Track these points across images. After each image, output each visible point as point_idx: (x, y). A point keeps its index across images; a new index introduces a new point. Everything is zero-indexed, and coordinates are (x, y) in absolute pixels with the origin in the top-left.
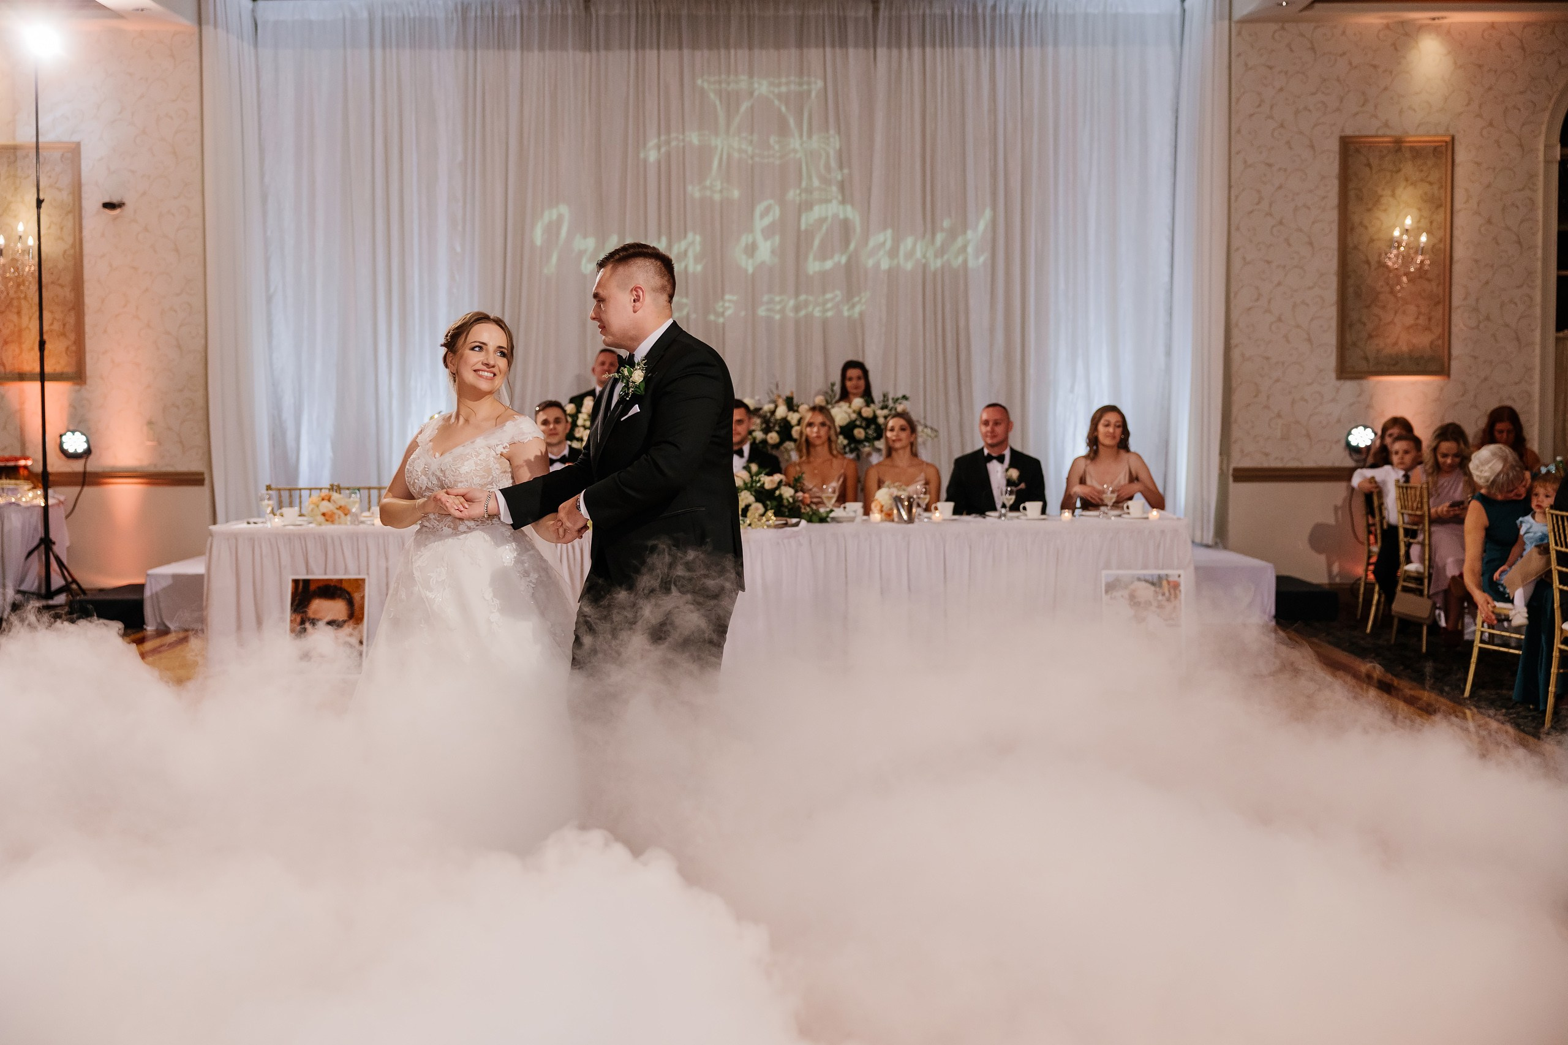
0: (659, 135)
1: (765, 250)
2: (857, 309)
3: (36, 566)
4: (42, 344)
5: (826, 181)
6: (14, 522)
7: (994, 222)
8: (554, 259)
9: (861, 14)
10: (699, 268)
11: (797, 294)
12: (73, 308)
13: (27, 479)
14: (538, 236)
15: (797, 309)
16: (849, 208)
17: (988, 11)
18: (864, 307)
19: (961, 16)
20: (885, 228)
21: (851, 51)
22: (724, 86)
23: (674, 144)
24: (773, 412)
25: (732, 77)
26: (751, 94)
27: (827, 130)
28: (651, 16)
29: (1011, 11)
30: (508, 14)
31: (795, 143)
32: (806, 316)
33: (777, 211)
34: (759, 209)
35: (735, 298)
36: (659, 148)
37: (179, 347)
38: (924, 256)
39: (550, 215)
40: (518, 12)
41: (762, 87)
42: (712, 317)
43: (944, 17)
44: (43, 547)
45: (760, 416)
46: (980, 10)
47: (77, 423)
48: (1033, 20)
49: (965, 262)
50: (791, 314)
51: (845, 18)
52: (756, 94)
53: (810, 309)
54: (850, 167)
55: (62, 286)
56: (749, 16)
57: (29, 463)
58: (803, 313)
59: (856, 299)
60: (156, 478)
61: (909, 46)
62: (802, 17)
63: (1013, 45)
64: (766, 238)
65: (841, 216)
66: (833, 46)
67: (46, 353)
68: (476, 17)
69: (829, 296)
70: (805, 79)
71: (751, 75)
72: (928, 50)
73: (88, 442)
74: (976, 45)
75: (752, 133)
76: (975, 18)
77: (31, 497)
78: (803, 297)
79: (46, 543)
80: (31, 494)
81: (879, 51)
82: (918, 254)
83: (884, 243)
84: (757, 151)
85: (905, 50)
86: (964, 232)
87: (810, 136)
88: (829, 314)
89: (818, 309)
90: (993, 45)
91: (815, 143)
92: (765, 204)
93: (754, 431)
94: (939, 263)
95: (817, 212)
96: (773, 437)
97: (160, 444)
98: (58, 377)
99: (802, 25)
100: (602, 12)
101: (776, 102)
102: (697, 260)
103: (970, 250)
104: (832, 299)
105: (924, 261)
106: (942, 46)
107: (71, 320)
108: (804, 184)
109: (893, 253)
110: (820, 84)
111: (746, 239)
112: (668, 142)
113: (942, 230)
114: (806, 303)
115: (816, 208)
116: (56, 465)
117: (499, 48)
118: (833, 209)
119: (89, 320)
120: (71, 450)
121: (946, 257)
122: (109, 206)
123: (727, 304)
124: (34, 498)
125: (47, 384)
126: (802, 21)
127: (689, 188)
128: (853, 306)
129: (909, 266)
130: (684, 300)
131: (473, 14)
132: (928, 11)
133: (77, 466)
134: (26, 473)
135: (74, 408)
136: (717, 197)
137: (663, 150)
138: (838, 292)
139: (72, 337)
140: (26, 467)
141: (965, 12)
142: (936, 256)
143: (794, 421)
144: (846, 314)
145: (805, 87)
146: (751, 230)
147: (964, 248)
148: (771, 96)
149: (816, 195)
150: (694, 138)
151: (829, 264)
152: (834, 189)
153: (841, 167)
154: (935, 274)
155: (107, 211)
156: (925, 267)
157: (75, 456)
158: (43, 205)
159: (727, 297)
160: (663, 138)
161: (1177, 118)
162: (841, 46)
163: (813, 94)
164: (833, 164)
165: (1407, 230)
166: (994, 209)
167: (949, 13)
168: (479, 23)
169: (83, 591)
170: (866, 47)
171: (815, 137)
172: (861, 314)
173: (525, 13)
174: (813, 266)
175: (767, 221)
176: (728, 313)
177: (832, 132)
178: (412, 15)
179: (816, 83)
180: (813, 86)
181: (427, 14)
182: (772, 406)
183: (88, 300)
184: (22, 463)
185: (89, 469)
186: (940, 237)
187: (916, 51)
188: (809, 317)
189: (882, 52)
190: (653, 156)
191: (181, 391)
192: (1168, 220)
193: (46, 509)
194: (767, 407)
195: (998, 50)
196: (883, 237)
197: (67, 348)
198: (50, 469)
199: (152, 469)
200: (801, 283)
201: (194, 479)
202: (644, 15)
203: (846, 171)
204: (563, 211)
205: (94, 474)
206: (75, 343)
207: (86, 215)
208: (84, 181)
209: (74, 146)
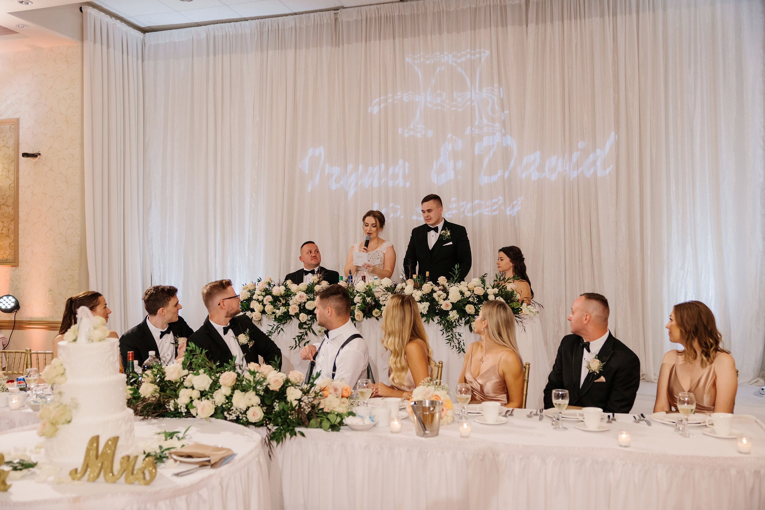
0: (380, 97)
2: (516, 209)
5: (492, 120)
7: (617, 143)
10: (408, 184)
11: (473, 200)
12: (13, 219)
14: (304, 166)
15: (473, 210)
16: (509, 137)
18: (520, 208)
20: (535, 151)
21: (510, 28)
23: (390, 101)
26: (441, 64)
28: (375, 19)
38: (564, 169)
40: (293, 25)
41: (447, 58)
49: (595, 172)
51: (505, 6)
54: (509, 110)
55: (8, 206)
58: (477, 212)
59: (515, 202)
61: (552, 21)
63: (630, 13)
65: (504, 145)
66: (497, 27)
69: (495, 200)
70: (477, 50)
72: (565, 21)
74: (602, 16)
78: (477, 202)
81: (529, 25)
82: (560, 169)
85: (548, 23)
86: (594, 151)
87: (481, 88)
88: (496, 213)
89: (487, 210)
90: (615, 14)
94: (574, 174)
95: (486, 142)
98: (5, 262)
99: (475, 15)
100: (345, 18)
101: (459, 69)
103: (599, 163)
104: (496, 203)
105: (564, 173)
106: (576, 19)
107: (12, 227)
108: (477, 123)
109: (541, 168)
110: (488, 52)
111: (435, 164)
112: (386, 100)
113: (578, 150)
115: (485, 139)
117: (282, 49)
118: (499, 139)
119: (20, 227)
120: (3, 307)
121: (580, 169)
127: (400, 130)
128: (513, 207)
129: (554, 177)
130: (398, 206)
131: (267, 29)
133: (9, 317)
135: (12, 280)
136: (419, 135)
137: (382, 105)
138: (500, 198)
142: (573, 170)
144: (508, 213)
145: (477, 56)
146: (440, 157)
147: (594, 163)
148: (454, 64)
149: (485, 130)
151: (494, 178)
152: (497, 124)
153: (503, 109)
154: (572, 183)
155: (31, 159)
156: (565, 178)
157: (7, 311)
160: (382, 98)
162: (502, 26)
163: (483, 60)
164: (497, 108)
166: (617, 132)
168: (270, 35)
170: (521, 24)
171: (484, 90)
172: (518, 213)
173: (298, 25)
174: (484, 180)
177: (496, 86)
178: (231, 33)
179: (485, 52)
180: (483, 54)
183: (21, 214)
185: (18, 319)
186: (575, 155)
187: (557, 23)
188: (481, 215)
189: (532, 26)
190: (376, 109)
191: (67, 270)
195: (619, 16)
196: (533, 157)
197: (10, 244)
199: (51, 320)
203: (506, 112)
204: (321, 151)
205: (21, 322)
206: (14, 241)
207: (21, 162)
208: (21, 141)
209: (16, 121)
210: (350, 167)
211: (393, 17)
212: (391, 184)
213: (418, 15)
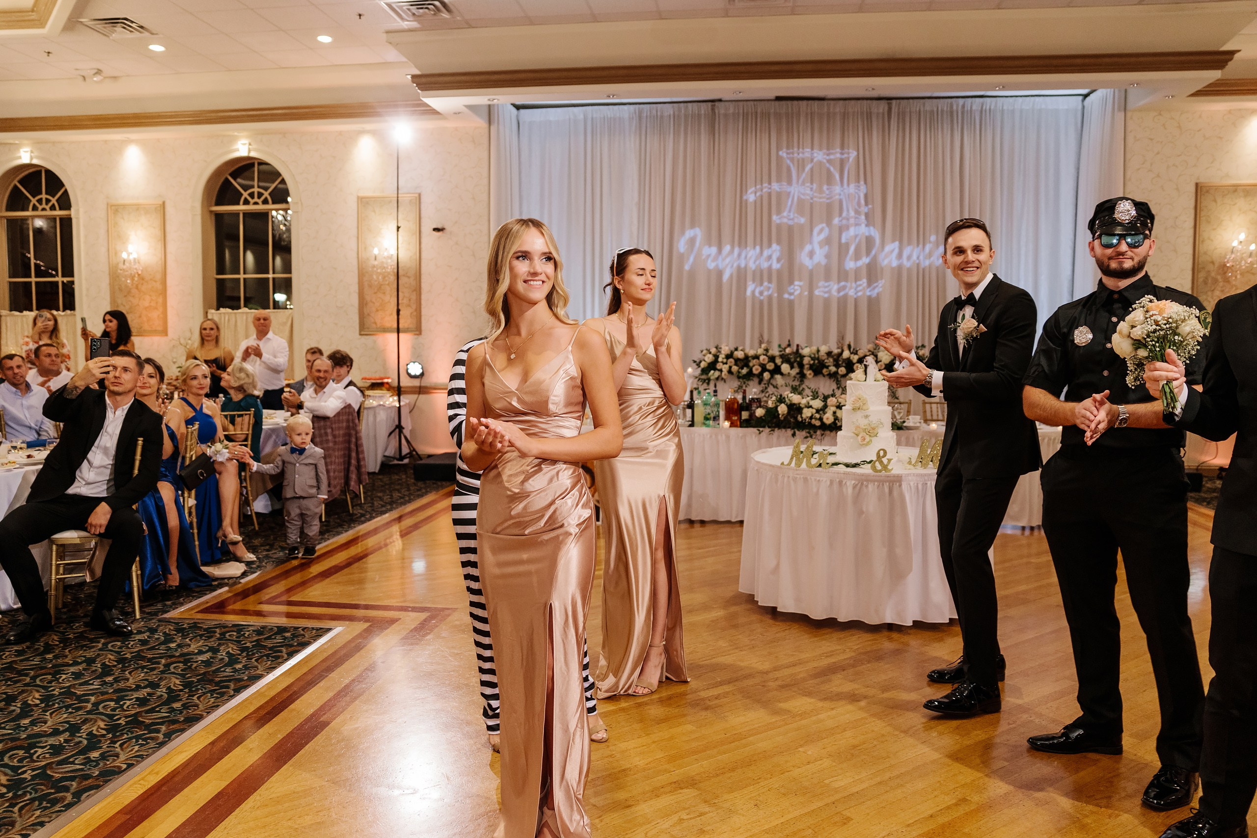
0: (756, 186)
1: (820, 256)
2: (876, 291)
3: (394, 443)
4: (398, 311)
5: (857, 212)
6: (382, 416)
8: (691, 259)
9: (881, 111)
11: (839, 282)
12: (415, 290)
13: (388, 390)
14: (681, 246)
15: (839, 291)
16: (872, 228)
17: (960, 107)
18: (881, 289)
19: (942, 111)
20: (893, 241)
21: (874, 133)
22: (796, 155)
23: (765, 190)
24: (841, 354)
25: (801, 150)
26: (812, 160)
27: (859, 182)
29: (974, 108)
30: (666, 114)
31: (837, 189)
32: (843, 296)
33: (827, 231)
34: (816, 230)
35: (801, 283)
36: (756, 193)
37: (474, 312)
38: (918, 258)
39: (689, 233)
40: (672, 113)
41: (819, 156)
42: (786, 296)
43: (933, 111)
44: (397, 430)
45: (832, 357)
46: (955, 108)
47: (417, 358)
48: (988, 111)
50: (834, 293)
51: (871, 113)
52: (815, 160)
53: (847, 290)
54: (873, 204)
55: (409, 277)
56: (811, 113)
57: (390, 381)
58: (842, 294)
59: (875, 285)
61: (911, 129)
62: (844, 113)
64: (821, 247)
65: (867, 234)
66: (863, 131)
67: (400, 317)
68: (647, 116)
69: (859, 283)
71: (812, 149)
72: (922, 130)
73: (422, 368)
75: (812, 183)
76: (952, 112)
77: (391, 401)
78: (843, 284)
79: (399, 427)
80: (391, 399)
81: (891, 132)
82: (914, 257)
83: (892, 251)
84: (815, 194)
85: (907, 133)
87: (848, 185)
88: (860, 294)
89: (852, 291)
90: (962, 129)
91: (852, 189)
92: (820, 226)
93: (829, 366)
94: (927, 263)
95: (852, 231)
96: (842, 370)
98: (407, 331)
99: (844, 118)
100: (722, 111)
102: (778, 260)
105: (917, 261)
106: (930, 128)
107: (414, 297)
108: (844, 214)
109: (900, 256)
110: (855, 153)
111: (808, 248)
112: (762, 190)
113: (930, 242)
114: (844, 288)
115: (851, 229)
116: (405, 382)
117: (660, 134)
118: (863, 230)
119: (423, 297)
120: (413, 374)
121: (932, 259)
122: (436, 230)
123: (796, 287)
124: (392, 402)
125: (401, 335)
126: (845, 116)
128: (873, 290)
129: (910, 264)
132: (922, 110)
133: (416, 383)
134: (387, 386)
135: (415, 348)
137: (758, 194)
138: (864, 281)
139: (414, 307)
140: (387, 383)
141: (945, 109)
142: (925, 258)
143: (855, 361)
144: (869, 295)
145: (846, 155)
146: (811, 243)
148: (825, 161)
149: (852, 221)
150: (775, 186)
151: (860, 263)
152: (863, 217)
153: (866, 204)
154: (924, 270)
155: (435, 233)
156: (918, 265)
157: (415, 377)
158: (400, 229)
159: (796, 283)
160: (758, 187)
161: (1078, 173)
162: (868, 129)
163: (851, 160)
164: (863, 202)
165: (1241, 242)
167: (935, 109)
168: (649, 120)
169: (420, 457)
170: (884, 131)
172: (878, 294)
173: (676, 113)
174: (850, 265)
175: (822, 236)
176: (797, 293)
177: (862, 182)
178: (609, 116)
180: (851, 155)
181: (618, 115)
182: (839, 350)
183: (423, 285)
184: (386, 381)
185: (423, 385)
186: (928, 247)
187: (915, 132)
188: (846, 296)
189: (893, 132)
192: (1072, 237)
193: (399, 408)
194: (836, 351)
195: (965, 131)
196: (892, 247)
197: (411, 313)
198: (402, 384)
200: (843, 275)
202: (747, 114)
203: (870, 206)
204: (697, 233)
205: (426, 387)
206: (416, 310)
207: (423, 236)
208: (422, 215)
209: (417, 195)
210: (727, 248)
211: (769, 114)
212: (765, 265)
213: (792, 114)
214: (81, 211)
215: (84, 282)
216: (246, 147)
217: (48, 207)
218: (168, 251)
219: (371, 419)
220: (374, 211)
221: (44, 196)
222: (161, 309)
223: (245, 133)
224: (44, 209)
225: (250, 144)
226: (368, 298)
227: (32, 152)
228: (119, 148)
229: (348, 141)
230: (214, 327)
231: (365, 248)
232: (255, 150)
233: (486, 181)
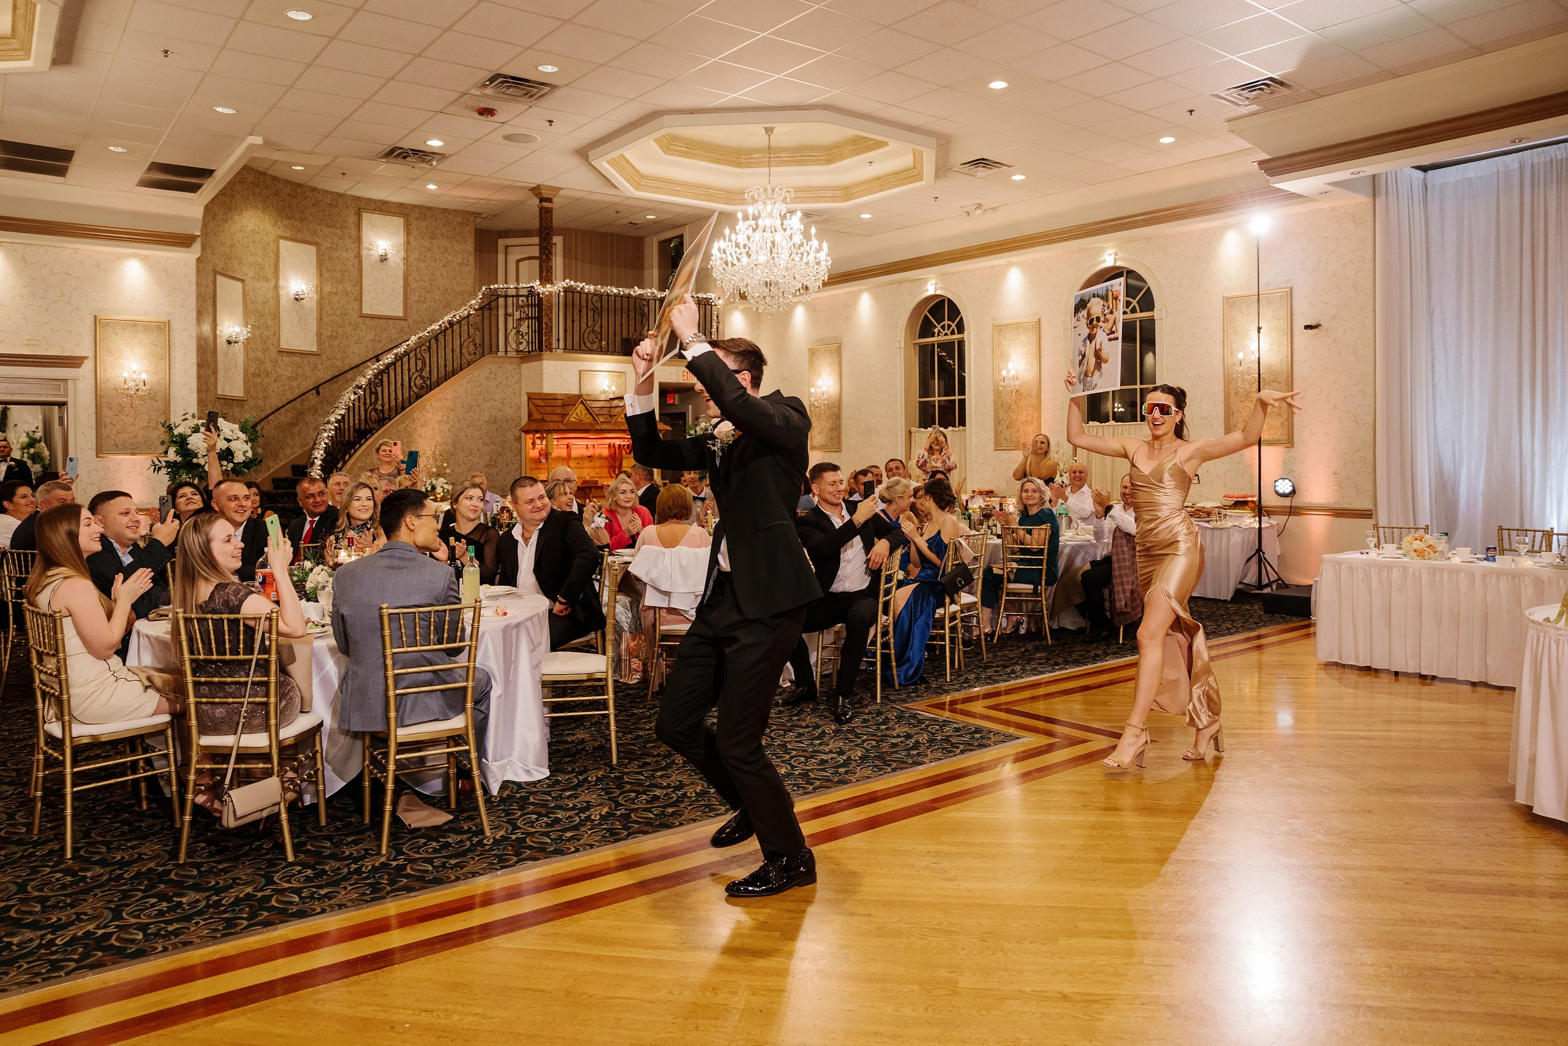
3: (1253, 568)
6: (1236, 538)
13: (1250, 509)
37: (1356, 421)
44: (1257, 555)
47: (1286, 474)
55: (1279, 383)
57: (1253, 499)
60: (1339, 513)
73: (1293, 485)
77: (1250, 522)
79: (1259, 552)
80: (1250, 520)
97: (1341, 488)
98: (1272, 443)
116: (1270, 500)
120: (1280, 492)
122: (1310, 327)
133: (1286, 502)
134: (1251, 506)
135: (1285, 463)
140: (1251, 502)
155: (1309, 331)
157: (1283, 495)
158: (1263, 330)
169: (1285, 586)
184: (1248, 498)
185: (1294, 504)
191: (1357, 452)
197: (1280, 427)
198: (1263, 503)
199: (1337, 506)
201: (1367, 514)
205: (1297, 508)
206: (1287, 420)
207: (1295, 334)
208: (1295, 312)
209: (1288, 290)
214: (972, 333)
215: (973, 399)
216: (1112, 257)
217: (949, 332)
218: (1042, 366)
219: (1224, 540)
220: (1241, 312)
221: (946, 322)
222: (1036, 424)
223: (1111, 244)
224: (946, 334)
225: (1116, 254)
226: (1234, 407)
227: (936, 284)
228: (1002, 272)
229: (1213, 239)
230: (1045, 441)
231: (1232, 353)
232: (1121, 259)
233: (1370, 266)
